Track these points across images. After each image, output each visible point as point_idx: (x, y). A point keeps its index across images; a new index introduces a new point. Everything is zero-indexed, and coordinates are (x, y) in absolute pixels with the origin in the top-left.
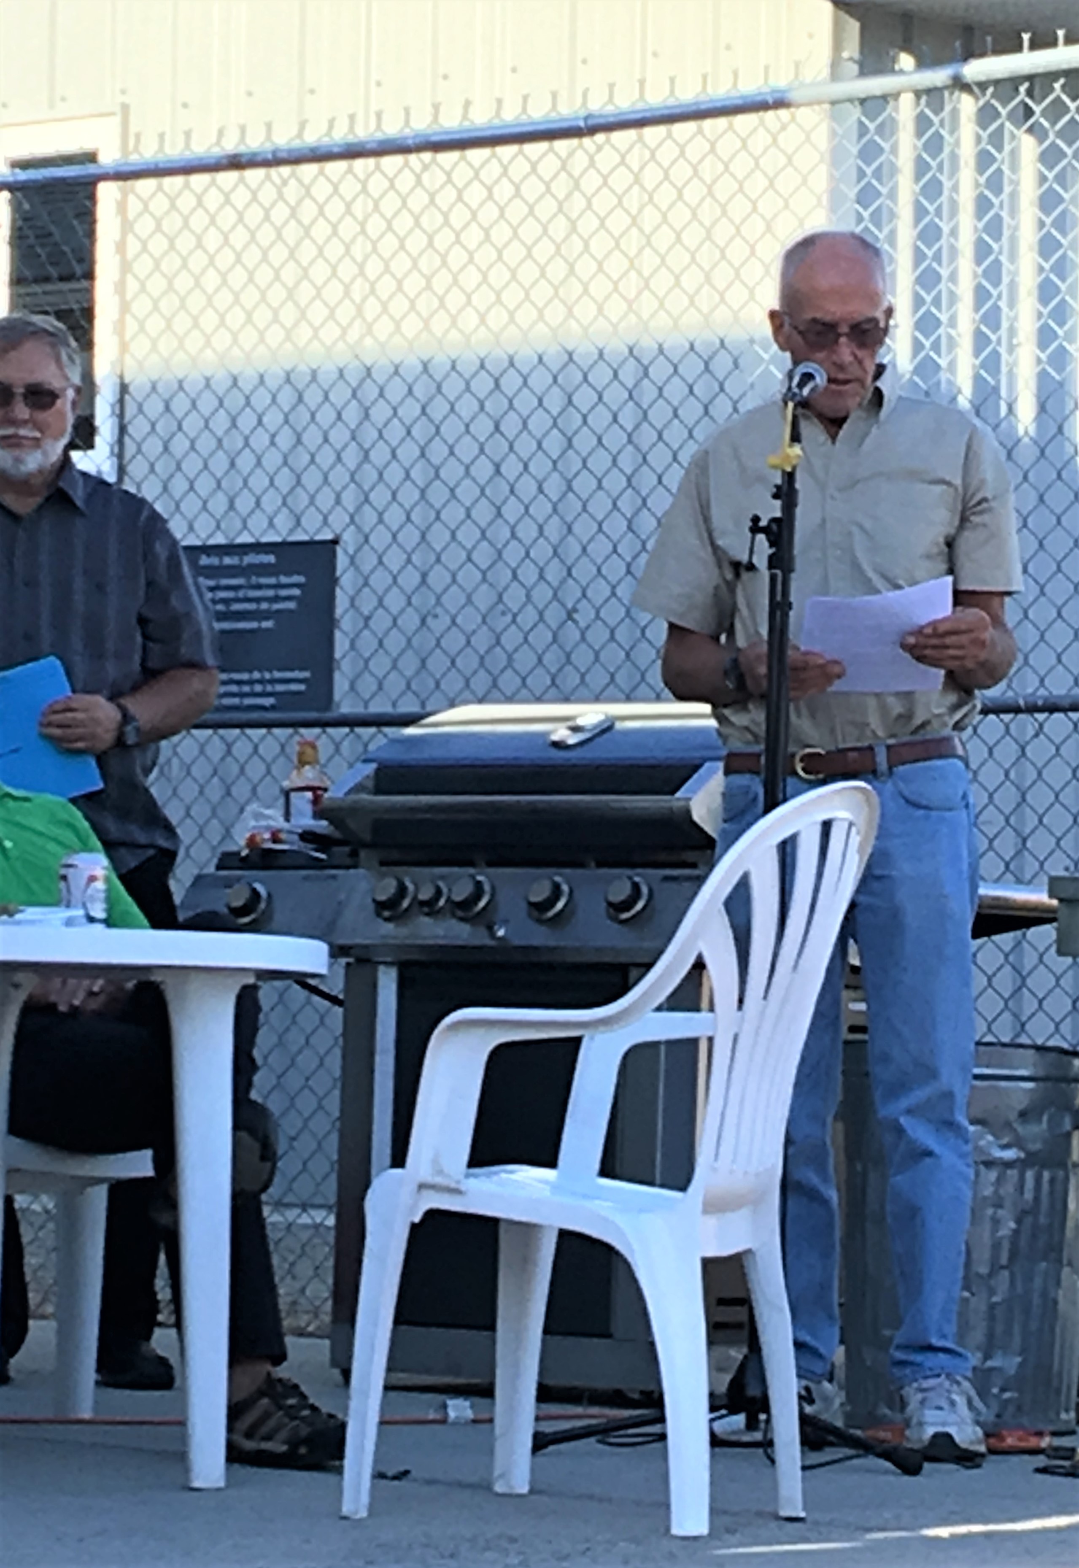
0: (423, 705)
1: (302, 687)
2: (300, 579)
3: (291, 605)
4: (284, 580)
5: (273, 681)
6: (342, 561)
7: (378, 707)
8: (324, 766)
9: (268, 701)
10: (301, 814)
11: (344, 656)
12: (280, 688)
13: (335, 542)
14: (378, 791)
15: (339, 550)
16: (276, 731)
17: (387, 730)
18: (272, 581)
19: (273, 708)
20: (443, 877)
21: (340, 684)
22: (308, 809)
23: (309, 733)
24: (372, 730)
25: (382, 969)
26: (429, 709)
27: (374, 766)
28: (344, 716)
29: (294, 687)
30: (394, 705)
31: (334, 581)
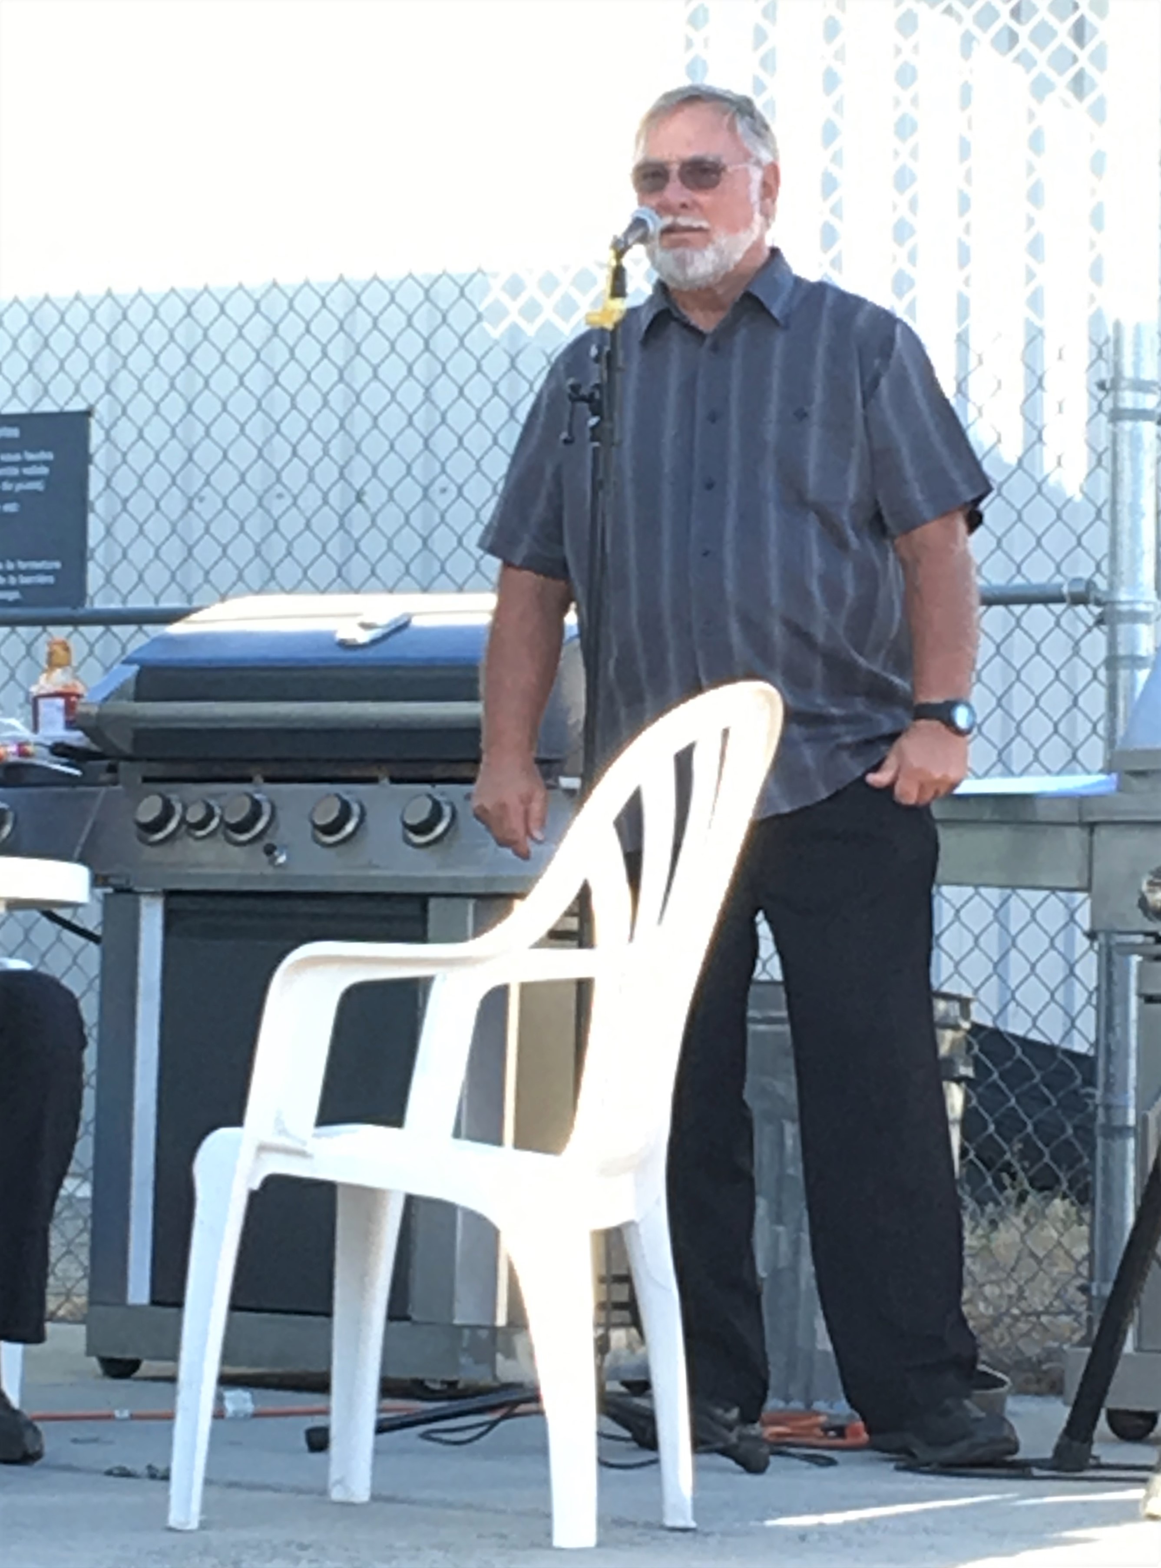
0: (190, 598)
1: (50, 579)
2: (49, 456)
3: (38, 486)
4: (30, 456)
5: (17, 572)
6: (96, 435)
7: (140, 602)
8: (76, 669)
9: (13, 596)
10: (51, 723)
11: (98, 545)
12: (25, 580)
13: (88, 413)
14: (138, 698)
15: (93, 422)
16: (21, 630)
17: (148, 628)
18: (17, 457)
19: (15, 604)
20: (215, 796)
21: (94, 576)
22: (60, 718)
23: (59, 632)
24: (132, 628)
25: (144, 901)
26: (195, 604)
27: (135, 668)
28: (98, 612)
29: (42, 579)
30: (157, 600)
31: (86, 459)
